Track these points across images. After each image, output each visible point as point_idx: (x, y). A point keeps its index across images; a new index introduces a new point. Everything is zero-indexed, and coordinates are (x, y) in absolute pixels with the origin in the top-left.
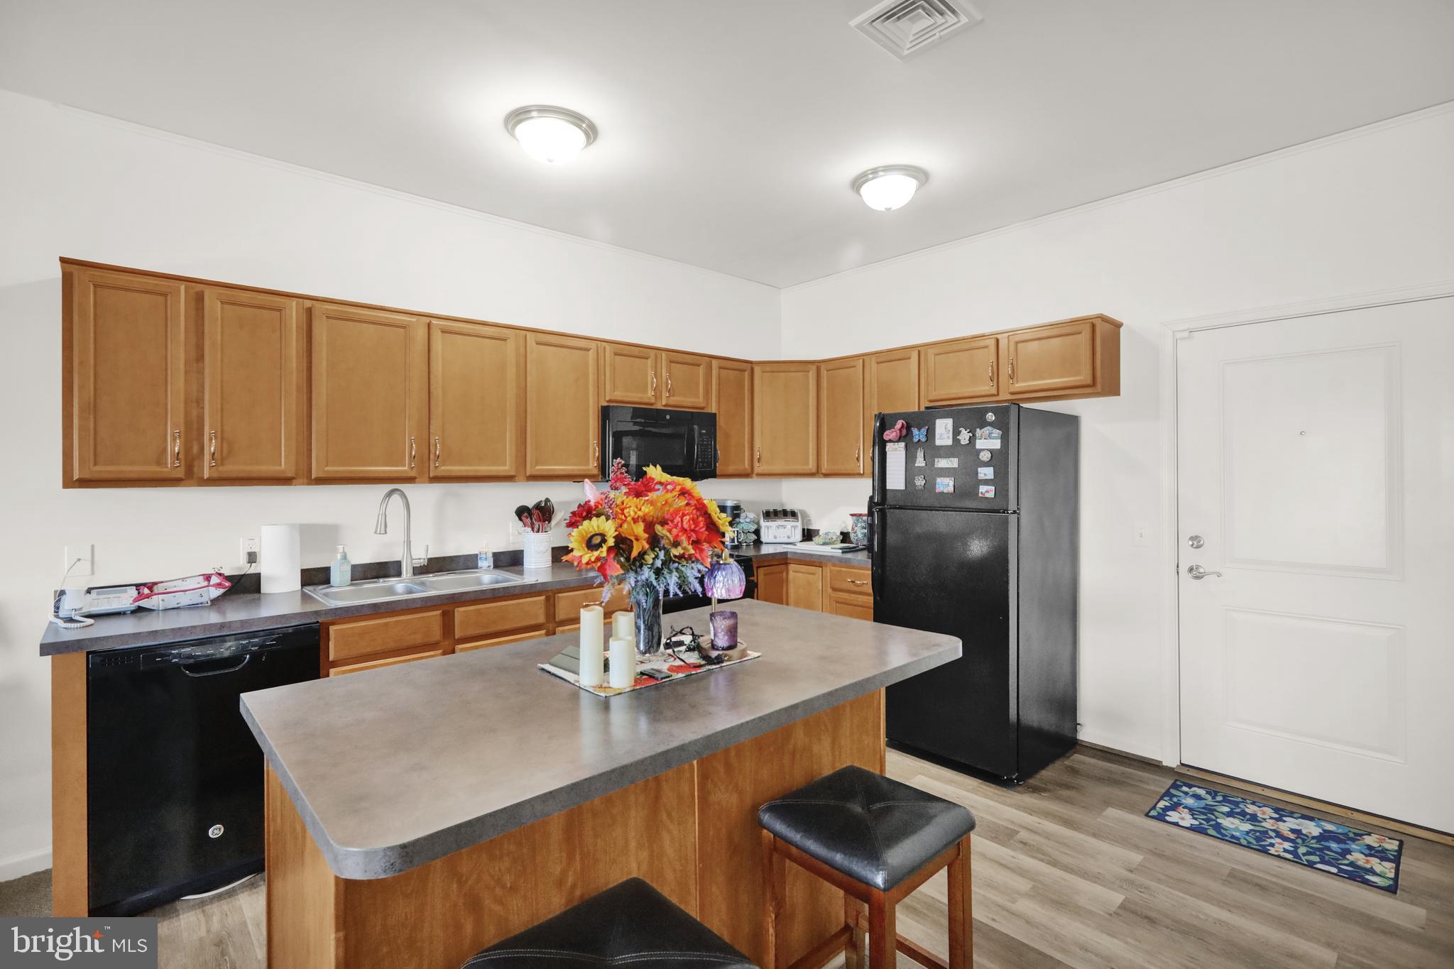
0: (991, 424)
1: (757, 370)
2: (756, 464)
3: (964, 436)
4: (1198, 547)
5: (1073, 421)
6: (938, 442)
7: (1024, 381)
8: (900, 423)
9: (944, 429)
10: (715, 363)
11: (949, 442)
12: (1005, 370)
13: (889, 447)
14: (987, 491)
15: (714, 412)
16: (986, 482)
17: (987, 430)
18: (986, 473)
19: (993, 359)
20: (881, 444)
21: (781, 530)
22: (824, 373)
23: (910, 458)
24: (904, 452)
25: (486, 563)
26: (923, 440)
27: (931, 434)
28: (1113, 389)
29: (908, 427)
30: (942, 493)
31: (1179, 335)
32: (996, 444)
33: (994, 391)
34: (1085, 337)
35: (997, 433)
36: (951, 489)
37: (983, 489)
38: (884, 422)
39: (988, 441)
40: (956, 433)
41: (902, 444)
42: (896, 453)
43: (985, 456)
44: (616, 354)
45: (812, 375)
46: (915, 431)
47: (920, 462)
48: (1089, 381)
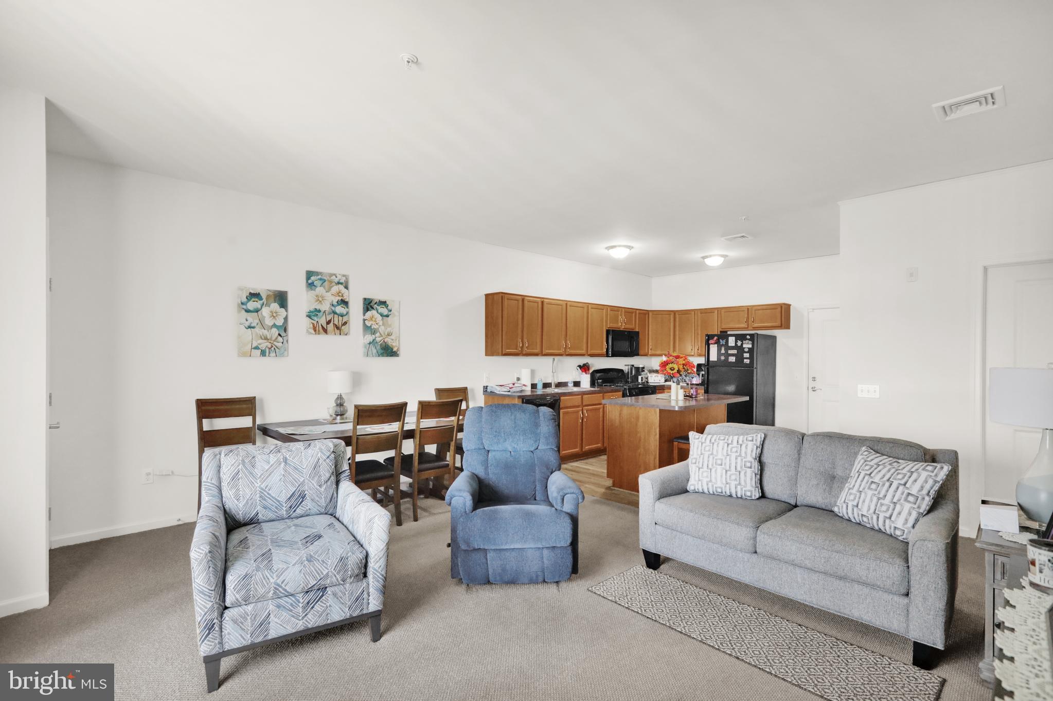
0: (748, 339)
1: (650, 314)
2: (650, 351)
3: (739, 343)
4: (815, 381)
5: (774, 338)
6: (730, 345)
7: (758, 324)
8: (716, 338)
9: (732, 341)
10: (637, 311)
11: (734, 345)
12: (751, 320)
13: (711, 346)
14: (747, 361)
15: (637, 330)
16: (746, 358)
17: (747, 341)
18: (747, 355)
19: (746, 316)
20: (708, 345)
21: (656, 378)
22: (677, 316)
23: (719, 350)
24: (717, 348)
25: (571, 385)
26: (724, 344)
27: (727, 342)
28: (788, 327)
29: (718, 339)
30: (731, 362)
31: (810, 310)
32: (750, 346)
33: (747, 327)
34: (779, 309)
35: (750, 342)
36: (734, 361)
37: (745, 360)
38: (709, 337)
39: (747, 345)
40: (736, 342)
41: (716, 345)
42: (714, 349)
43: (746, 350)
44: (611, 310)
45: (672, 316)
46: (721, 341)
47: (723, 351)
48: (780, 325)
